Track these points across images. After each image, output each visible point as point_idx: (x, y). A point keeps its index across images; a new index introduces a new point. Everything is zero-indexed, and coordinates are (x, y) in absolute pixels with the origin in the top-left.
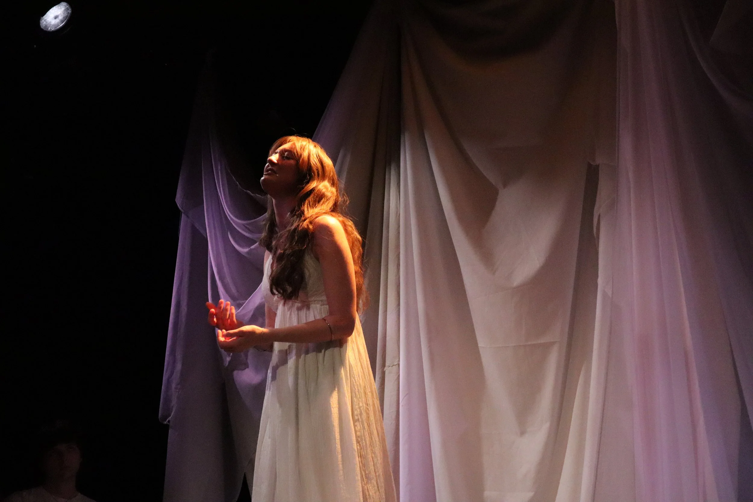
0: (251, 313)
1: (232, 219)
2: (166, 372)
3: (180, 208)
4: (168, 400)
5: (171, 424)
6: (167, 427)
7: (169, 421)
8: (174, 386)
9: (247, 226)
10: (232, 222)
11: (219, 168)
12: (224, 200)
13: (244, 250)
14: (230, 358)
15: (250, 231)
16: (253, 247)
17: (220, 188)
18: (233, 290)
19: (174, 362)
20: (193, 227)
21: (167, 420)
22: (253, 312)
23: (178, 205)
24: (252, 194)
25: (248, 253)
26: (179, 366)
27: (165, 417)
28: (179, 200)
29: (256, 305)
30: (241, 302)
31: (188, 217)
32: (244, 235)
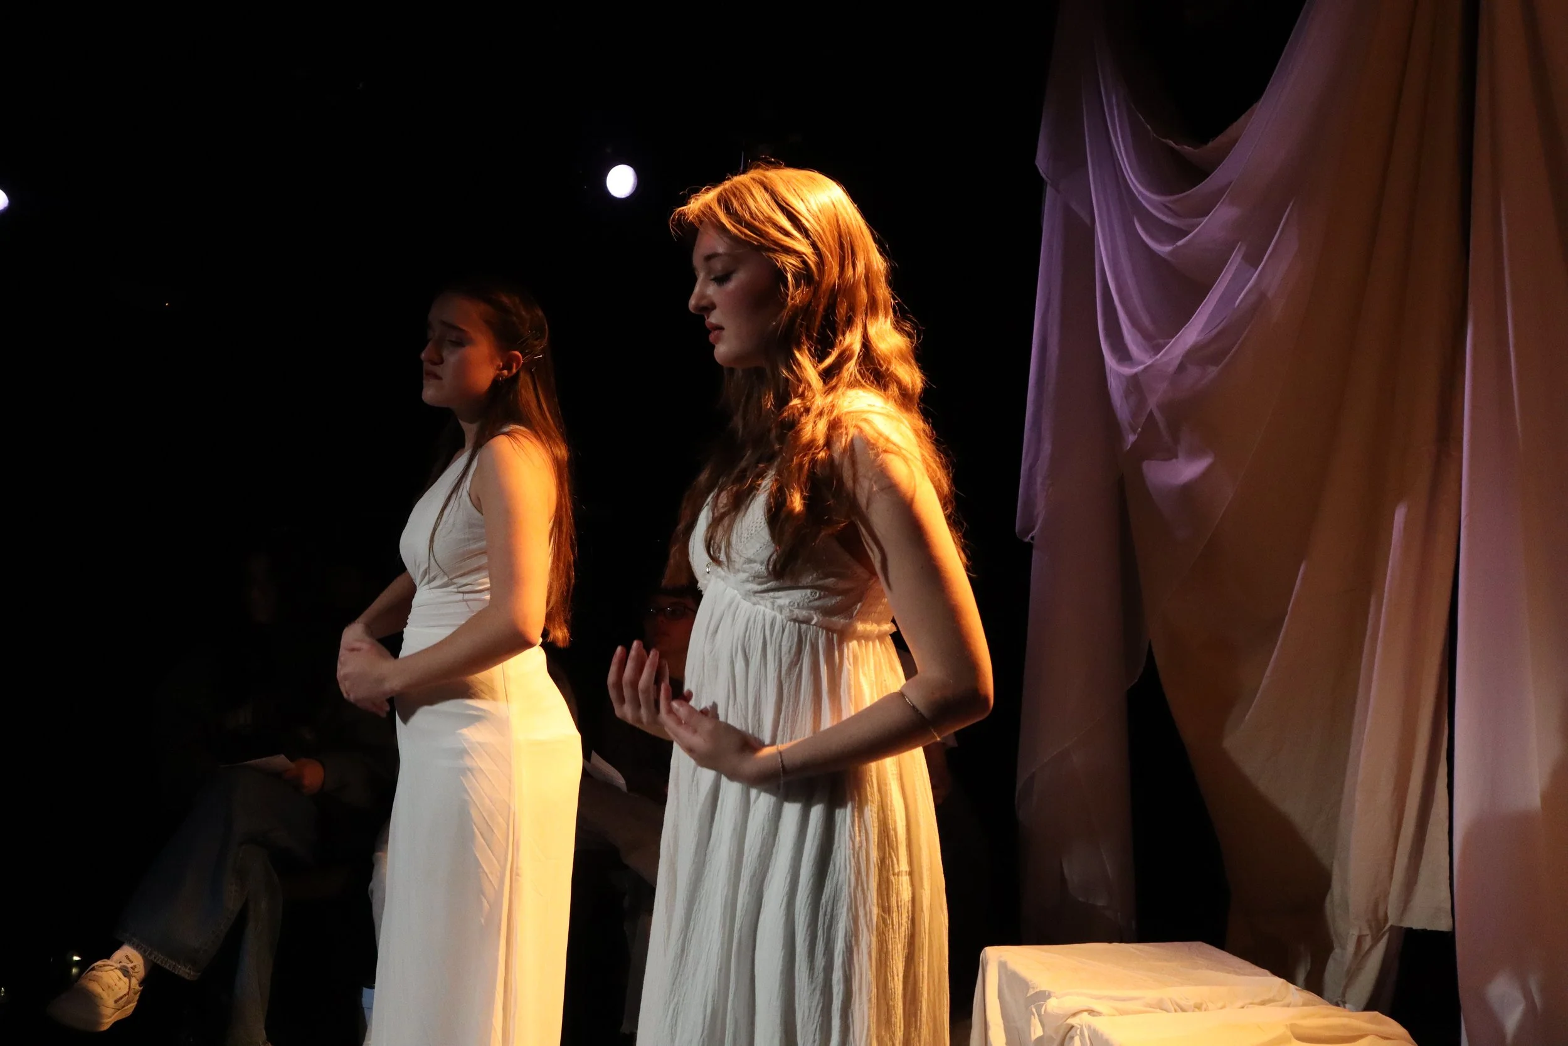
0: (1177, 362)
1: (1140, 192)
2: (1027, 456)
3: (1044, 176)
4: (1030, 504)
5: (1035, 542)
6: (1030, 546)
7: (1032, 538)
8: (1039, 480)
9: (1170, 205)
10: (1140, 198)
11: (1114, 101)
12: (1125, 160)
13: (1163, 249)
14: (1136, 436)
15: (1175, 214)
16: (1180, 243)
17: (1116, 138)
18: (1146, 320)
19: (1039, 440)
20: (1067, 210)
21: (1030, 536)
22: (1180, 358)
23: (1041, 171)
24: (1176, 146)
25: (1171, 253)
26: (1047, 447)
27: (1028, 530)
28: (1042, 162)
29: (1188, 347)
30: (1161, 341)
31: (1057, 190)
32: (1162, 221)
